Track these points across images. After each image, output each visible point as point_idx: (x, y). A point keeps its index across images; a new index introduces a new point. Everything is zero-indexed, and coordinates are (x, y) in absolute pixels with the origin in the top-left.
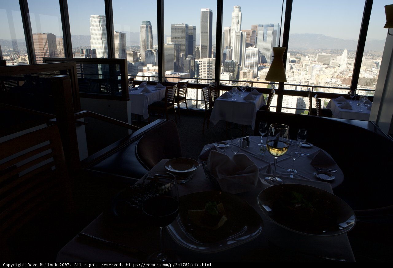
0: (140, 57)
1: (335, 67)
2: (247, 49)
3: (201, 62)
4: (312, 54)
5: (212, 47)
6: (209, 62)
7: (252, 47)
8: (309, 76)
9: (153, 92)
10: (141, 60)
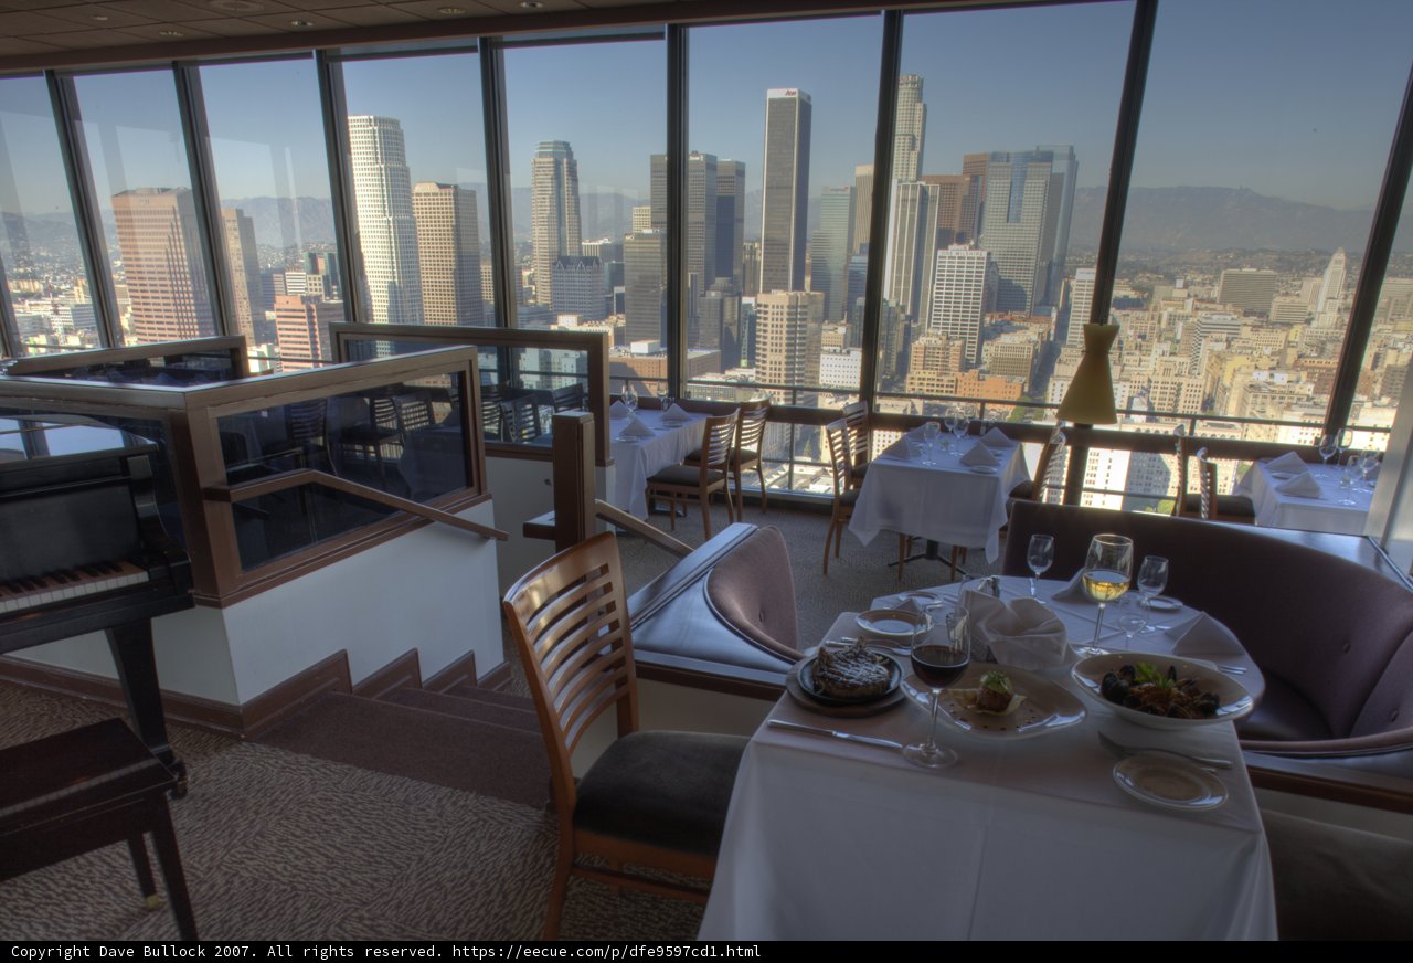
0: (534, 288)
1: (1289, 325)
2: (940, 253)
3: (762, 309)
4: (1202, 272)
5: (808, 245)
6: (796, 307)
7: (962, 247)
8: (1182, 360)
9: (657, 433)
10: (535, 297)
